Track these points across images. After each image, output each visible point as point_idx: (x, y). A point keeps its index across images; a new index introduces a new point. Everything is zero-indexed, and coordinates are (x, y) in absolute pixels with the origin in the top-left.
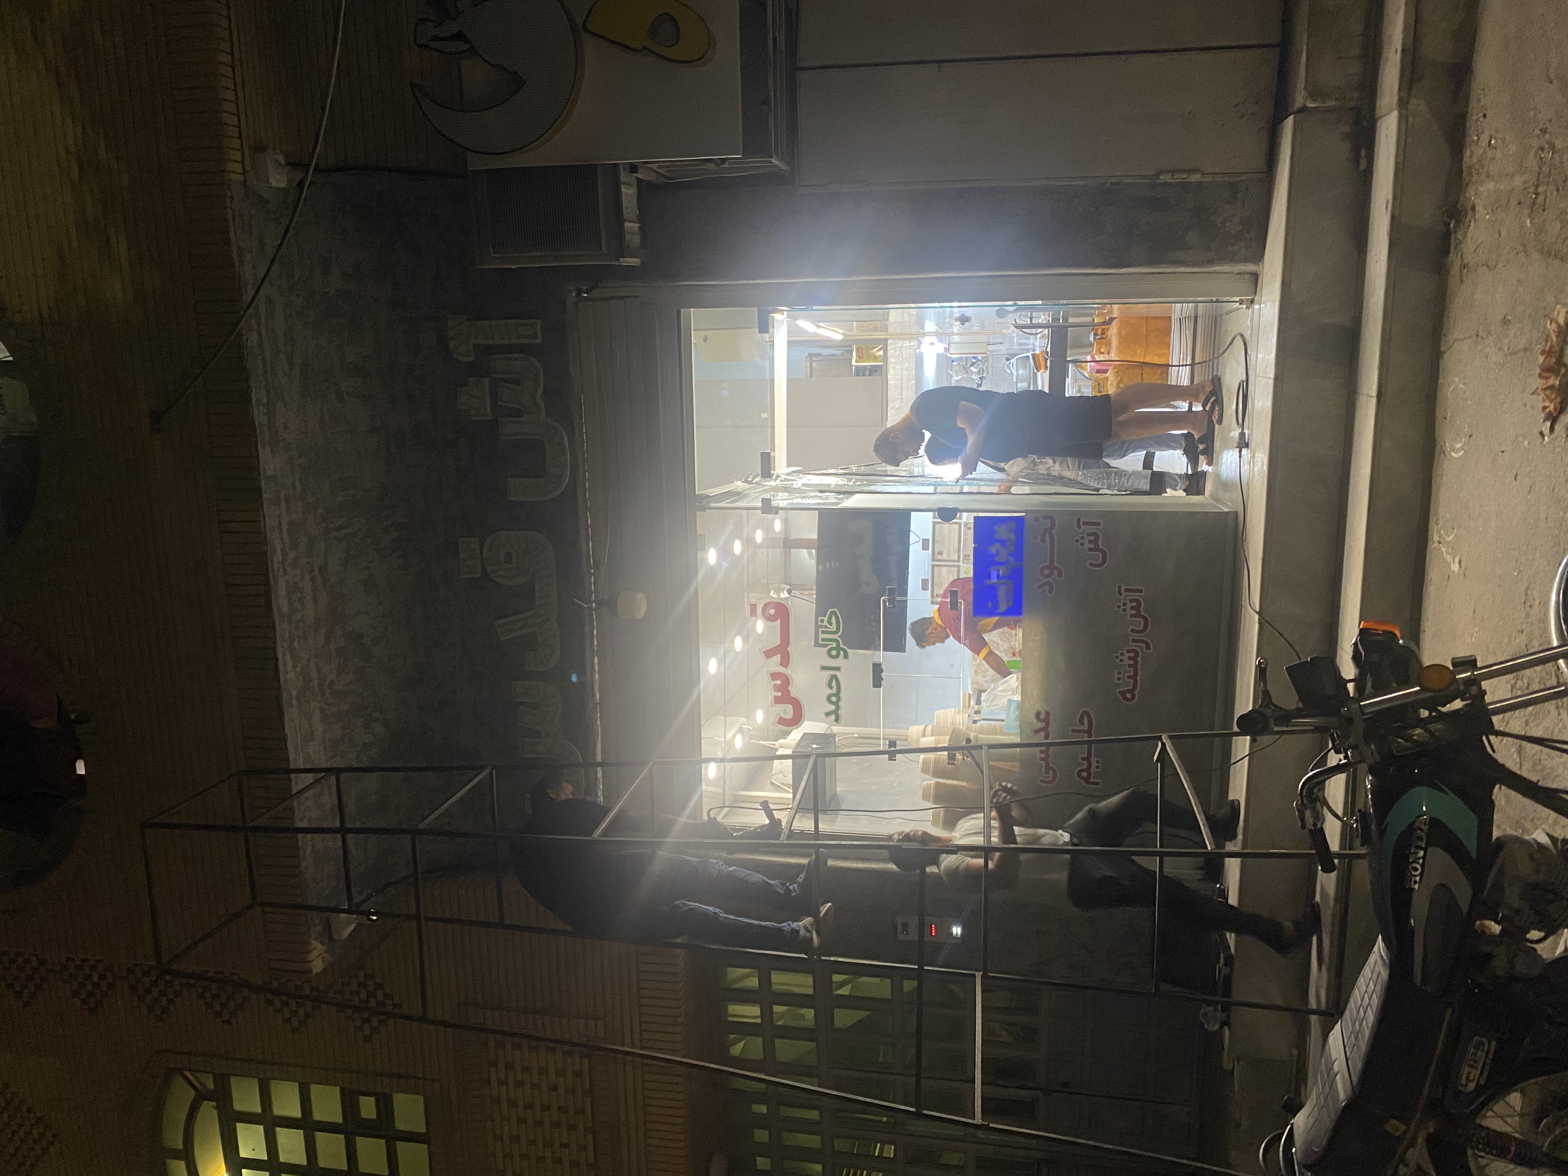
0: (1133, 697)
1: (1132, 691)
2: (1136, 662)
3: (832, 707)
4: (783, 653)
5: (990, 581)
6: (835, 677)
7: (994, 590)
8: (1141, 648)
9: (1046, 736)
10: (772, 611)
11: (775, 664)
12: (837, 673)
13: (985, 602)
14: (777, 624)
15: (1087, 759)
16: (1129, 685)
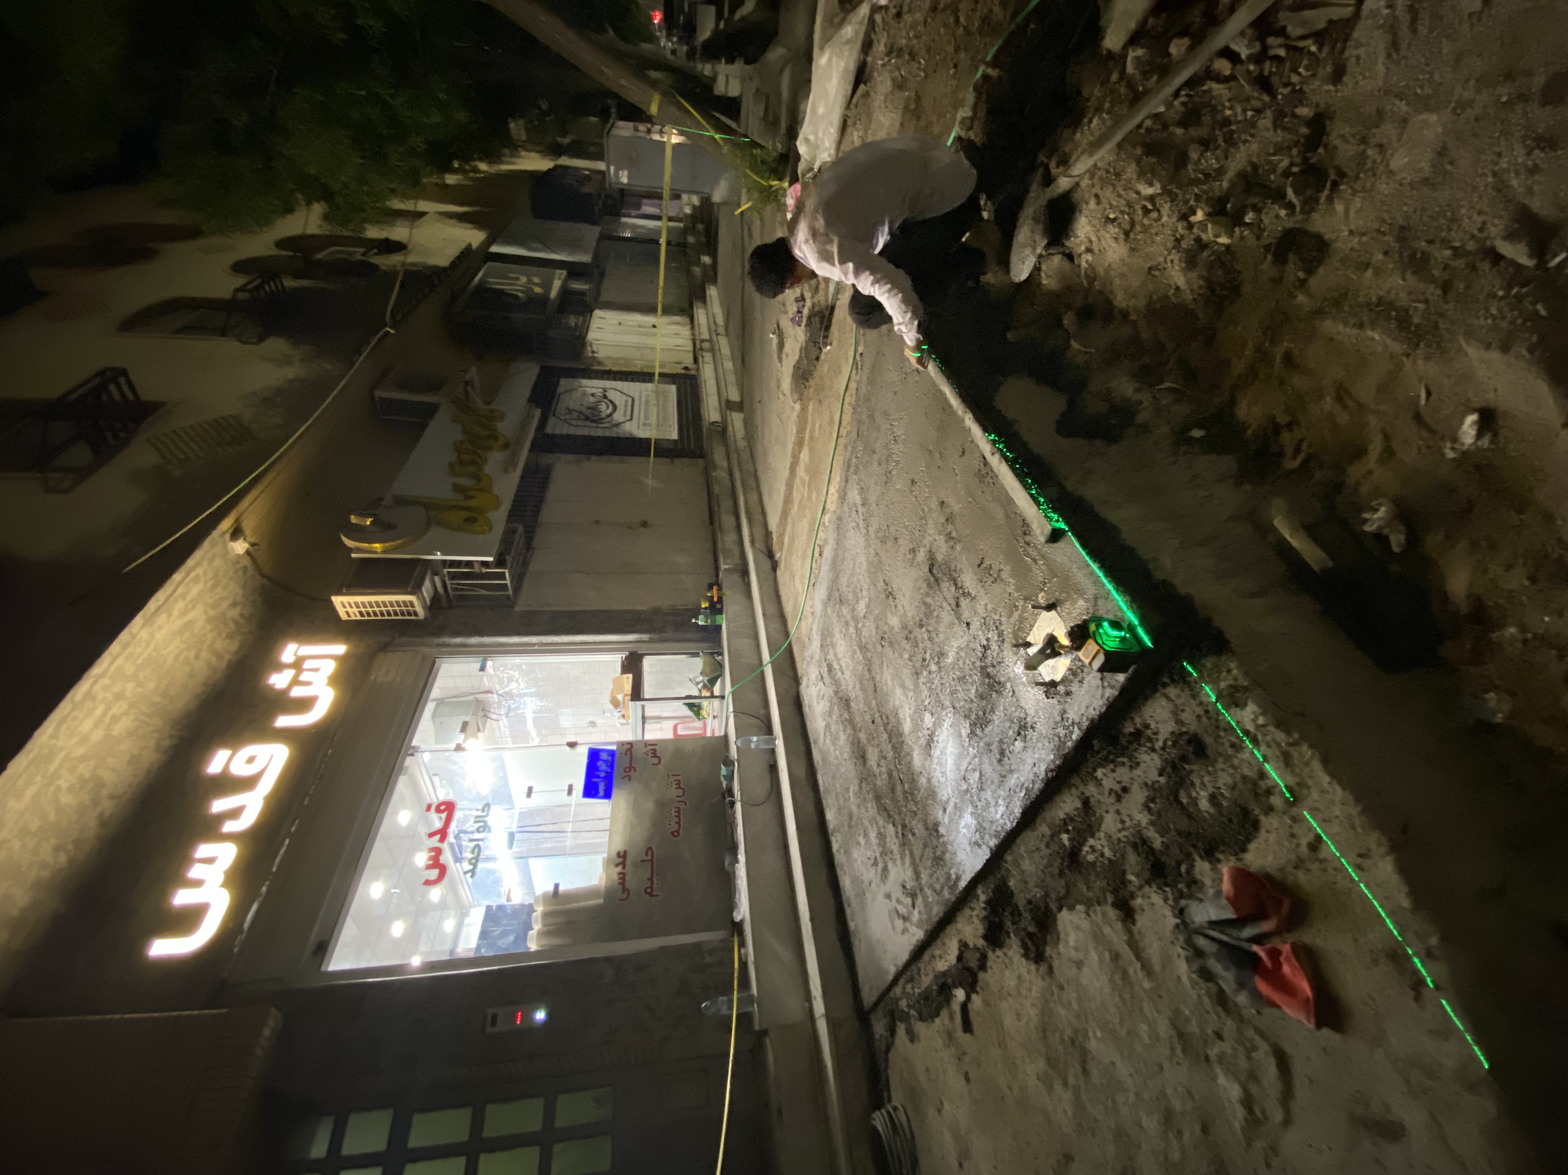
0: (679, 834)
1: (678, 832)
2: (679, 814)
3: (471, 867)
4: (443, 833)
5: (595, 780)
6: (478, 846)
7: (597, 784)
8: (682, 806)
9: (624, 868)
10: (443, 807)
11: (435, 842)
12: (480, 843)
13: (590, 791)
14: (444, 815)
15: (651, 879)
16: (675, 827)
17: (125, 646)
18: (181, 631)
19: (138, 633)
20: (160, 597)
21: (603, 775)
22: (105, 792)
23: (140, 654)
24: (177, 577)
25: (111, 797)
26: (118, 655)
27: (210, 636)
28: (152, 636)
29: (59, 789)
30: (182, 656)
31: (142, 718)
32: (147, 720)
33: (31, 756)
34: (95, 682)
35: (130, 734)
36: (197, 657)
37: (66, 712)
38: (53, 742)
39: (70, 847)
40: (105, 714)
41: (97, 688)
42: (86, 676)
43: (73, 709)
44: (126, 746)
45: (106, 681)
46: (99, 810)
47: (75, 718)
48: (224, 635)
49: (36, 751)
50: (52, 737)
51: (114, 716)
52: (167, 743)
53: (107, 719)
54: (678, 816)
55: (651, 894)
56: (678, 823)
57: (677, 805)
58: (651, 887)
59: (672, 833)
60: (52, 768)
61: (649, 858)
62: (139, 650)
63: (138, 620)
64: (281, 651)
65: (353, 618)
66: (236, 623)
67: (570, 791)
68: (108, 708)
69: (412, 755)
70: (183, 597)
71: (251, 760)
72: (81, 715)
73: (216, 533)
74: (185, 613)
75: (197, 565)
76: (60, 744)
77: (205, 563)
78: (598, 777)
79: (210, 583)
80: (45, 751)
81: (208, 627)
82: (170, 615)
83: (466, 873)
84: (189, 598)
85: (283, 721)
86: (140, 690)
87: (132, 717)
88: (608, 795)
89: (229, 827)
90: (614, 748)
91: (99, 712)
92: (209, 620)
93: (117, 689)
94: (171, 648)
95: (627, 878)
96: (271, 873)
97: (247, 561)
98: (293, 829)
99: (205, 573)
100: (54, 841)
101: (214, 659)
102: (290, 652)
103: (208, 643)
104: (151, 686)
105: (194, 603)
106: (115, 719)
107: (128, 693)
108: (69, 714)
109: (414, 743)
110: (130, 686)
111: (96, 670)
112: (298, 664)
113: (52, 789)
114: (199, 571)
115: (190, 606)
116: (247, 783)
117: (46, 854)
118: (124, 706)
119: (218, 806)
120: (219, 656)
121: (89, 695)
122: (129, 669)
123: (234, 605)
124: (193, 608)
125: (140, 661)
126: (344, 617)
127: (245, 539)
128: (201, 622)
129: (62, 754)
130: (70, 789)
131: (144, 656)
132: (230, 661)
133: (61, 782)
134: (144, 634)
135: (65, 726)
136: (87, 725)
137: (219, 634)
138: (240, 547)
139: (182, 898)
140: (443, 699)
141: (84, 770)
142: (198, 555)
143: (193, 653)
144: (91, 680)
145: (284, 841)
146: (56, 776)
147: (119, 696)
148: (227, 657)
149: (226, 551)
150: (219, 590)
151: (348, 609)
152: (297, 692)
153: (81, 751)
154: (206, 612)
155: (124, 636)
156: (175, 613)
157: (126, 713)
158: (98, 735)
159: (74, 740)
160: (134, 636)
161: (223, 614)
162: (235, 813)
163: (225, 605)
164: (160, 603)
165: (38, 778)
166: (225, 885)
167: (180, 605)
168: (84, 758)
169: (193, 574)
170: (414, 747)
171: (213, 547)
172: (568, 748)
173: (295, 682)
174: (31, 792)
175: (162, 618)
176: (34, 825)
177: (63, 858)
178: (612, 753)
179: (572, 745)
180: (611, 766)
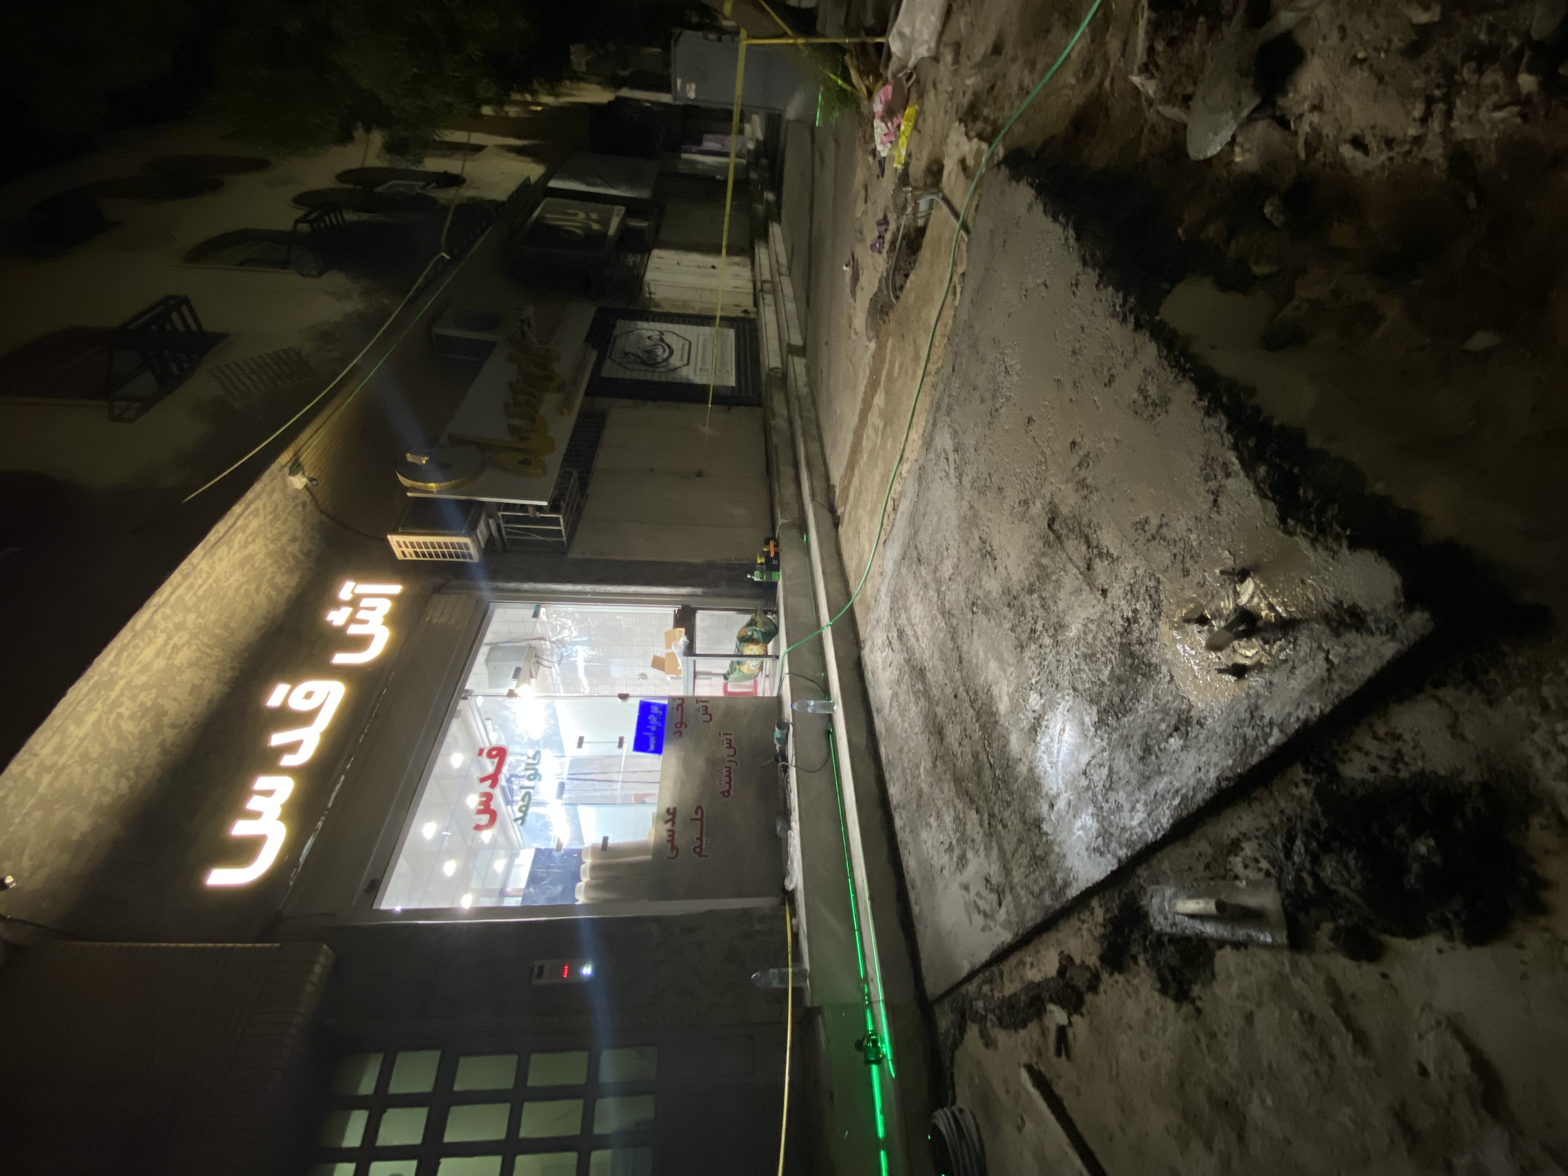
0: (729, 794)
1: (728, 791)
2: (730, 774)
3: (521, 815)
4: (494, 779)
5: (645, 733)
6: (528, 794)
7: (647, 739)
8: (733, 765)
9: (673, 825)
10: (494, 753)
11: (486, 787)
12: (531, 791)
13: (641, 745)
14: (496, 760)
15: (700, 839)
16: (726, 788)
17: (186, 577)
18: (243, 563)
19: (198, 564)
20: (220, 528)
21: (653, 729)
22: (166, 720)
23: (200, 586)
24: (237, 509)
25: (173, 726)
26: (179, 585)
27: (271, 570)
28: (213, 568)
29: (120, 716)
30: (243, 589)
31: (203, 648)
32: (208, 651)
33: (91, 683)
34: (156, 612)
35: (192, 664)
36: (257, 590)
37: (125, 642)
38: (113, 670)
39: (132, 774)
40: (166, 643)
41: (158, 617)
42: (146, 604)
43: (134, 637)
44: (187, 676)
45: (168, 611)
46: (160, 738)
47: (136, 647)
48: (283, 570)
49: (96, 678)
50: (112, 664)
51: (175, 646)
52: (229, 674)
53: (168, 649)
54: (729, 776)
55: (700, 854)
56: (729, 783)
57: (729, 764)
58: (701, 846)
59: (723, 793)
60: (113, 695)
61: (699, 816)
62: (200, 581)
63: (198, 552)
64: (339, 586)
65: (409, 558)
66: (295, 557)
67: (621, 744)
68: (170, 638)
69: (465, 698)
70: (244, 529)
71: (309, 695)
72: (141, 644)
73: (275, 467)
74: (246, 545)
75: (257, 497)
76: (121, 672)
77: (264, 497)
78: (649, 730)
79: (270, 517)
80: (106, 679)
81: (269, 561)
82: (230, 548)
83: (516, 820)
84: (249, 531)
85: (340, 658)
86: (200, 620)
87: (194, 647)
88: (658, 750)
89: (287, 761)
90: (665, 702)
91: (160, 641)
92: (270, 554)
93: (177, 619)
94: (232, 580)
95: (676, 836)
96: (327, 809)
97: (306, 497)
98: (349, 766)
99: (264, 506)
100: (114, 767)
101: (274, 593)
102: (347, 590)
103: (268, 577)
104: (212, 617)
105: (255, 535)
106: (177, 649)
107: (190, 624)
108: (129, 643)
109: (468, 686)
110: (192, 616)
111: (157, 599)
112: (354, 602)
113: (113, 716)
114: (259, 504)
115: (250, 539)
116: (304, 719)
117: (107, 778)
118: (186, 636)
119: (277, 739)
120: (280, 591)
121: (149, 625)
122: (190, 599)
123: (294, 540)
124: (254, 541)
125: (200, 593)
126: (400, 556)
127: (303, 474)
128: (261, 556)
129: (122, 683)
130: (132, 717)
131: (205, 587)
132: (289, 596)
133: (121, 710)
134: (204, 566)
135: (125, 654)
136: (148, 653)
137: (279, 568)
138: (299, 482)
139: (241, 829)
140: (497, 643)
141: (146, 698)
142: (257, 487)
143: (253, 586)
144: (152, 609)
145: (339, 777)
146: (116, 704)
147: (180, 627)
148: (287, 592)
149: (285, 485)
150: (278, 524)
151: (404, 549)
152: (354, 630)
153: (143, 679)
154: (266, 546)
155: (184, 566)
156: (236, 546)
157: (188, 643)
158: (160, 664)
159: (134, 669)
160: (194, 567)
161: (283, 549)
162: (292, 748)
163: (285, 539)
164: (221, 535)
165: (99, 705)
166: (281, 818)
167: (240, 537)
168: (145, 687)
169: (252, 507)
170: (467, 691)
171: (272, 481)
172: (619, 700)
173: (352, 620)
174: (92, 717)
175: (223, 550)
176: (96, 751)
177: (124, 785)
178: (663, 708)
179: (624, 697)
180: (662, 719)
